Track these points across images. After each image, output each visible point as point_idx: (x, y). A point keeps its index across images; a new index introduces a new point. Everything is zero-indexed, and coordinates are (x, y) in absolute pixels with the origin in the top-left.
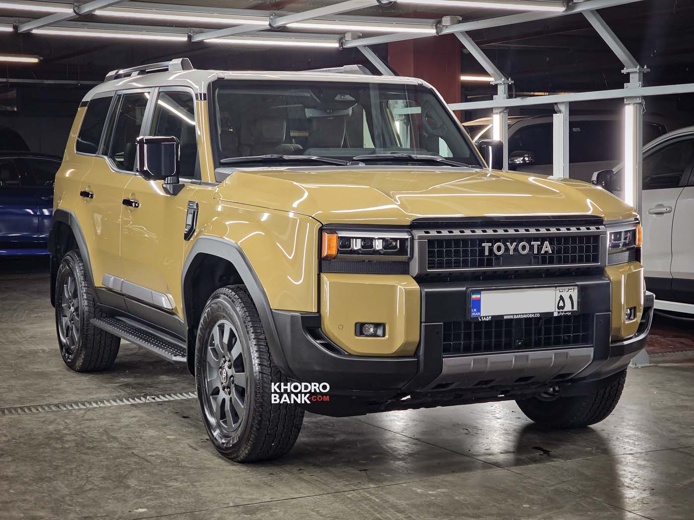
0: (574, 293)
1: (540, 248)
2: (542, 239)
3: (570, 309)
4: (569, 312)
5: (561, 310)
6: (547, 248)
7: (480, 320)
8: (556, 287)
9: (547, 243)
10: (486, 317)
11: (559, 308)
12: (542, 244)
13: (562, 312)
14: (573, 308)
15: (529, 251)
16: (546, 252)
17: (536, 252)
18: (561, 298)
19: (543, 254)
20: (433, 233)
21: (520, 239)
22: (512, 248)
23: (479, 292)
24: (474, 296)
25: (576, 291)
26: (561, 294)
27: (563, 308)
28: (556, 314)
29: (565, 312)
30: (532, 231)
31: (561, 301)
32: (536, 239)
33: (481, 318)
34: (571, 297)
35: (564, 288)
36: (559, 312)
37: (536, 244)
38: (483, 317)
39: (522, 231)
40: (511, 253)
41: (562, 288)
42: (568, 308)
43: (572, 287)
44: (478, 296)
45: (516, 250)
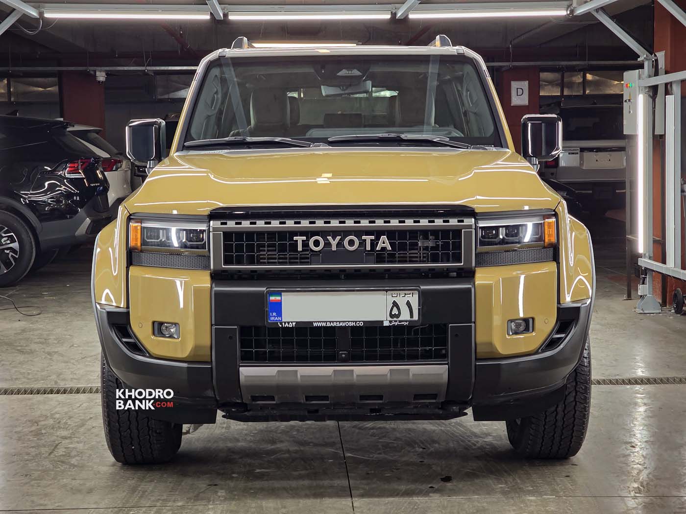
0: (414, 299)
1: (374, 244)
2: (378, 233)
3: (408, 318)
4: (406, 321)
5: (395, 319)
6: (384, 243)
7: (281, 326)
8: (387, 291)
9: (384, 238)
10: (288, 323)
11: (392, 316)
12: (378, 238)
13: (395, 321)
14: (412, 316)
15: (358, 247)
16: (383, 249)
17: (368, 248)
18: (395, 304)
19: (378, 251)
20: (231, 224)
21: (346, 233)
22: (334, 243)
23: (279, 293)
24: (272, 298)
25: (416, 296)
26: (395, 299)
27: (398, 316)
28: (386, 324)
29: (400, 321)
30: (365, 223)
31: (395, 308)
32: (368, 233)
33: (281, 323)
34: (408, 304)
35: (398, 292)
36: (390, 322)
37: (368, 238)
38: (285, 323)
39: (350, 223)
40: (334, 248)
41: (396, 292)
42: (405, 316)
43: (411, 292)
44: (278, 298)
45: (340, 244)
